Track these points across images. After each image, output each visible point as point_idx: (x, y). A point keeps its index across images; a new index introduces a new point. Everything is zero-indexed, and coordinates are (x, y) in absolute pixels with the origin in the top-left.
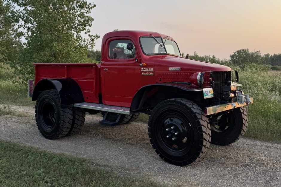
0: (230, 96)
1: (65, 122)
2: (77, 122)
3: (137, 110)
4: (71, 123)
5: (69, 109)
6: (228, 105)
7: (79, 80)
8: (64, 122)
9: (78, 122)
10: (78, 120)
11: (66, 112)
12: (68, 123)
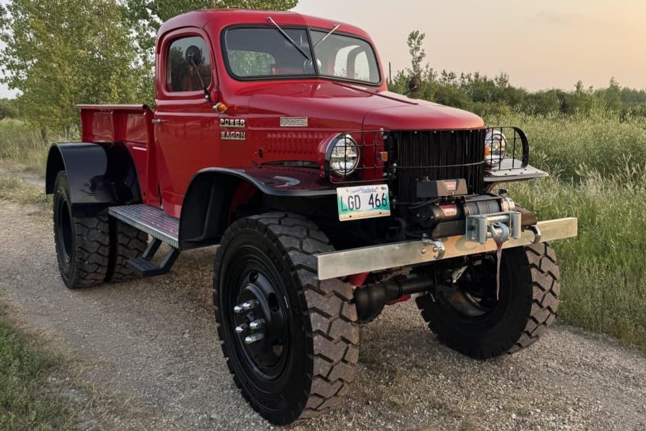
0: (433, 214)
1: (87, 251)
2: (123, 251)
3: (202, 237)
4: (106, 255)
5: (98, 218)
6: (425, 244)
7: (134, 148)
8: (83, 252)
9: (127, 251)
10: (126, 246)
11: (88, 227)
12: (97, 253)
